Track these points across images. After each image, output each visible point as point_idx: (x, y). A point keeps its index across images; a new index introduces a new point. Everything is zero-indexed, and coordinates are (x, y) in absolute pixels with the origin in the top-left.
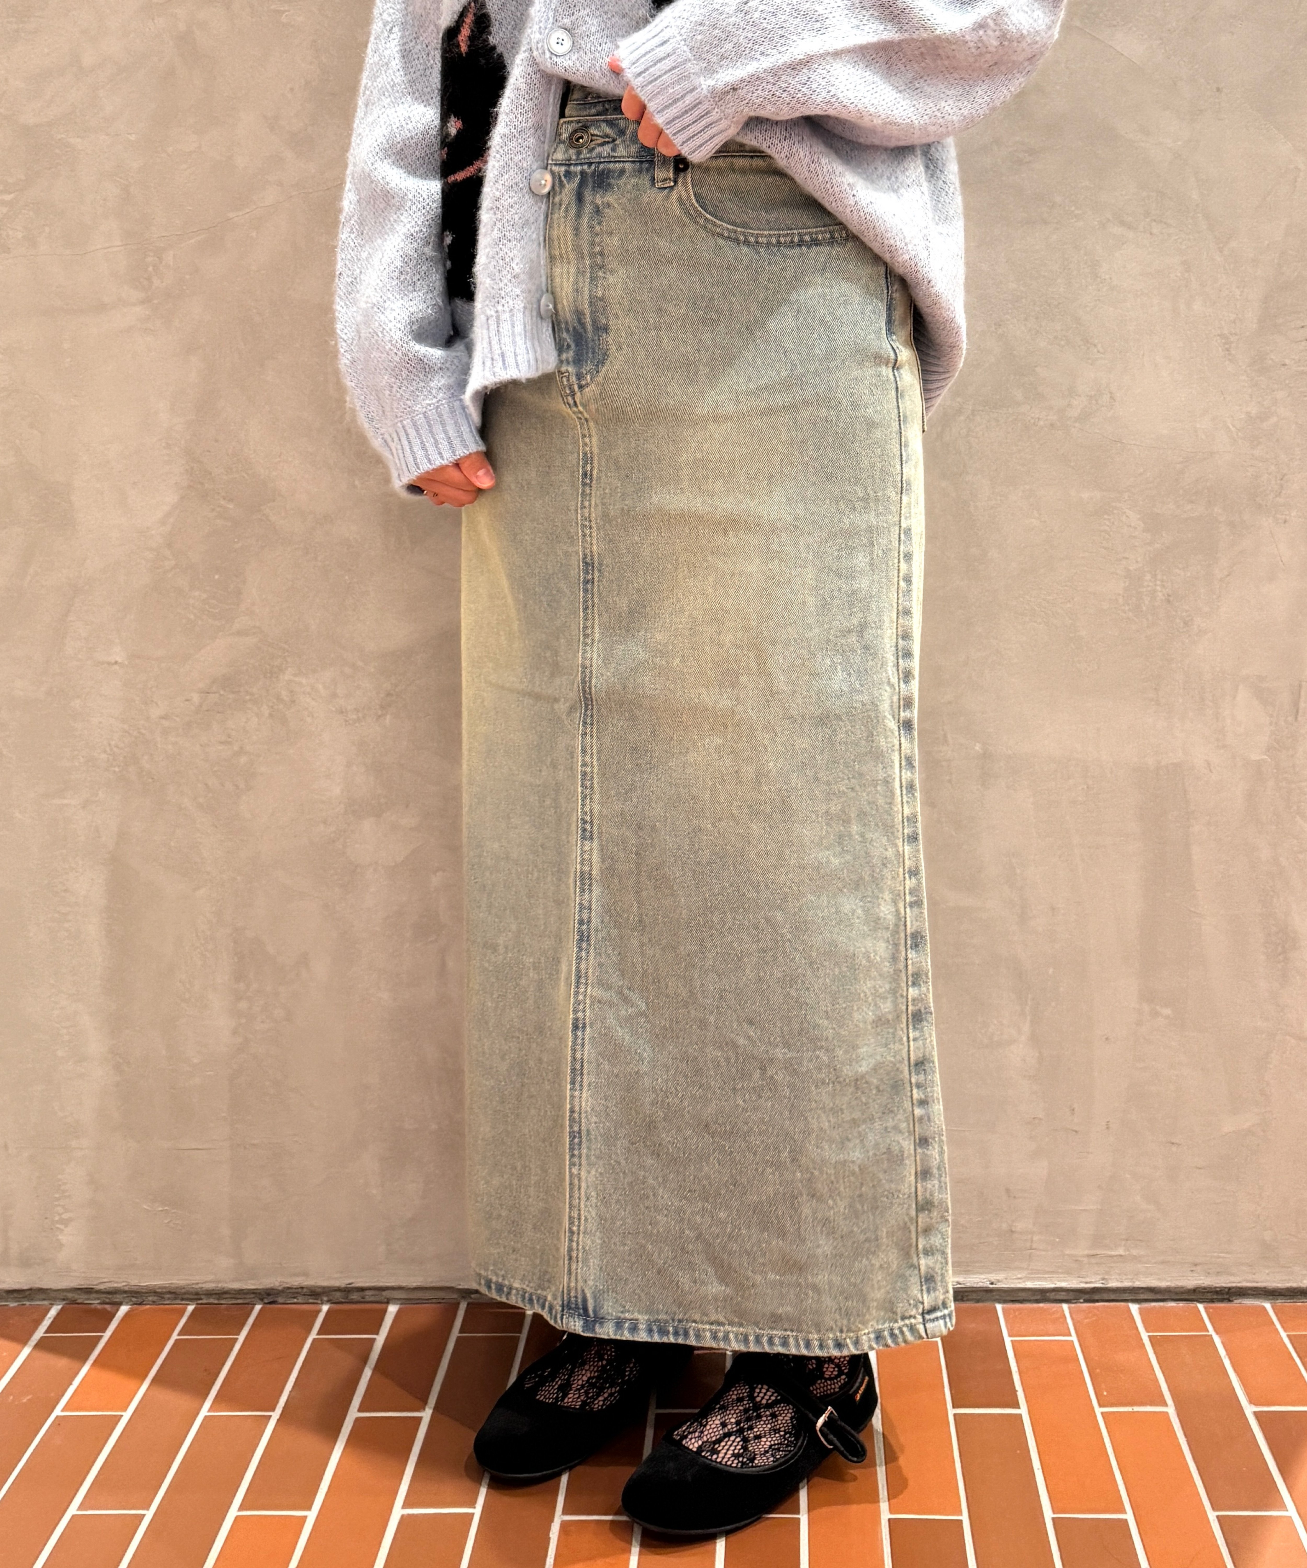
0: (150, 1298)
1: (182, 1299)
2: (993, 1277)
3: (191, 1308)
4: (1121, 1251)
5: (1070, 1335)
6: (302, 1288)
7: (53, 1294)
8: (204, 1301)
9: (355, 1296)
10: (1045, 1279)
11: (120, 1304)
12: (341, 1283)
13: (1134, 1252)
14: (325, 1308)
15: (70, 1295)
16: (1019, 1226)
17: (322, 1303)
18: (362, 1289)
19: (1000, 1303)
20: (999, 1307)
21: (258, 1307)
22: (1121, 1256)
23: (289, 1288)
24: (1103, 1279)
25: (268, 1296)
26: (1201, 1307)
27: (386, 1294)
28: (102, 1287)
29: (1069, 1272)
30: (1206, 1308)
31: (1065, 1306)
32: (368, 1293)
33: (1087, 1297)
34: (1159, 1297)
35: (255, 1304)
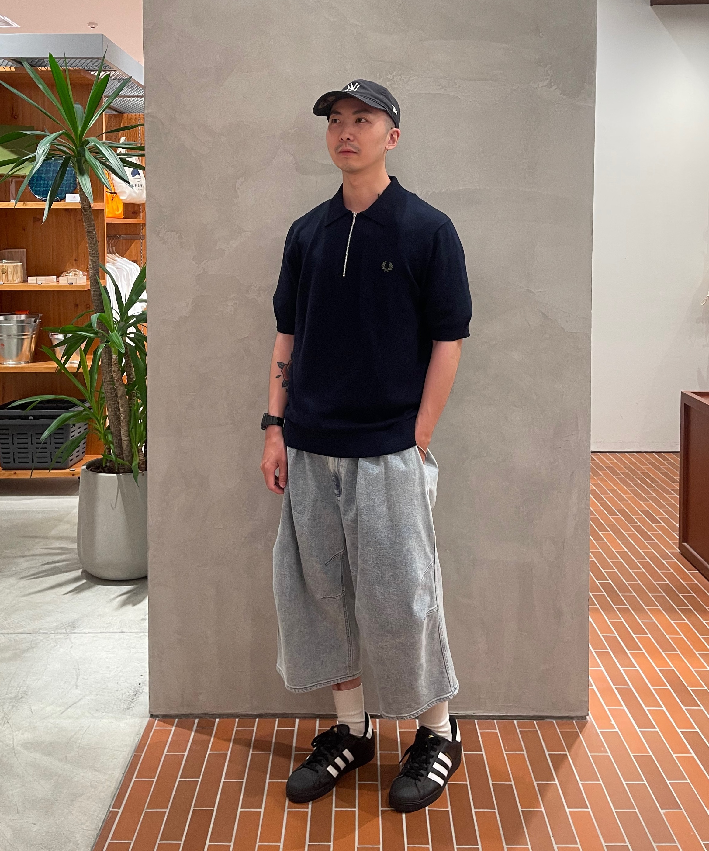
0: (226, 716)
1: (234, 717)
2: (474, 712)
3: (237, 720)
4: (511, 705)
5: (496, 730)
6: (270, 713)
7: (196, 715)
8: (241, 717)
9: (285, 716)
10: (489, 713)
11: (216, 718)
12: (281, 712)
13: (516, 705)
14: (277, 720)
15: (201, 716)
16: (482, 697)
17: (276, 718)
18: (288, 714)
19: (476, 719)
20: (476, 721)
21: (257, 720)
22: (511, 706)
23: (266, 714)
24: (507, 713)
25: (260, 716)
26: (535, 721)
27: (295, 715)
28: (211, 713)
29: (496, 711)
30: (536, 722)
31: (495, 721)
32: (289, 715)
33: (502, 718)
34: (522, 718)
35: (256, 718)
